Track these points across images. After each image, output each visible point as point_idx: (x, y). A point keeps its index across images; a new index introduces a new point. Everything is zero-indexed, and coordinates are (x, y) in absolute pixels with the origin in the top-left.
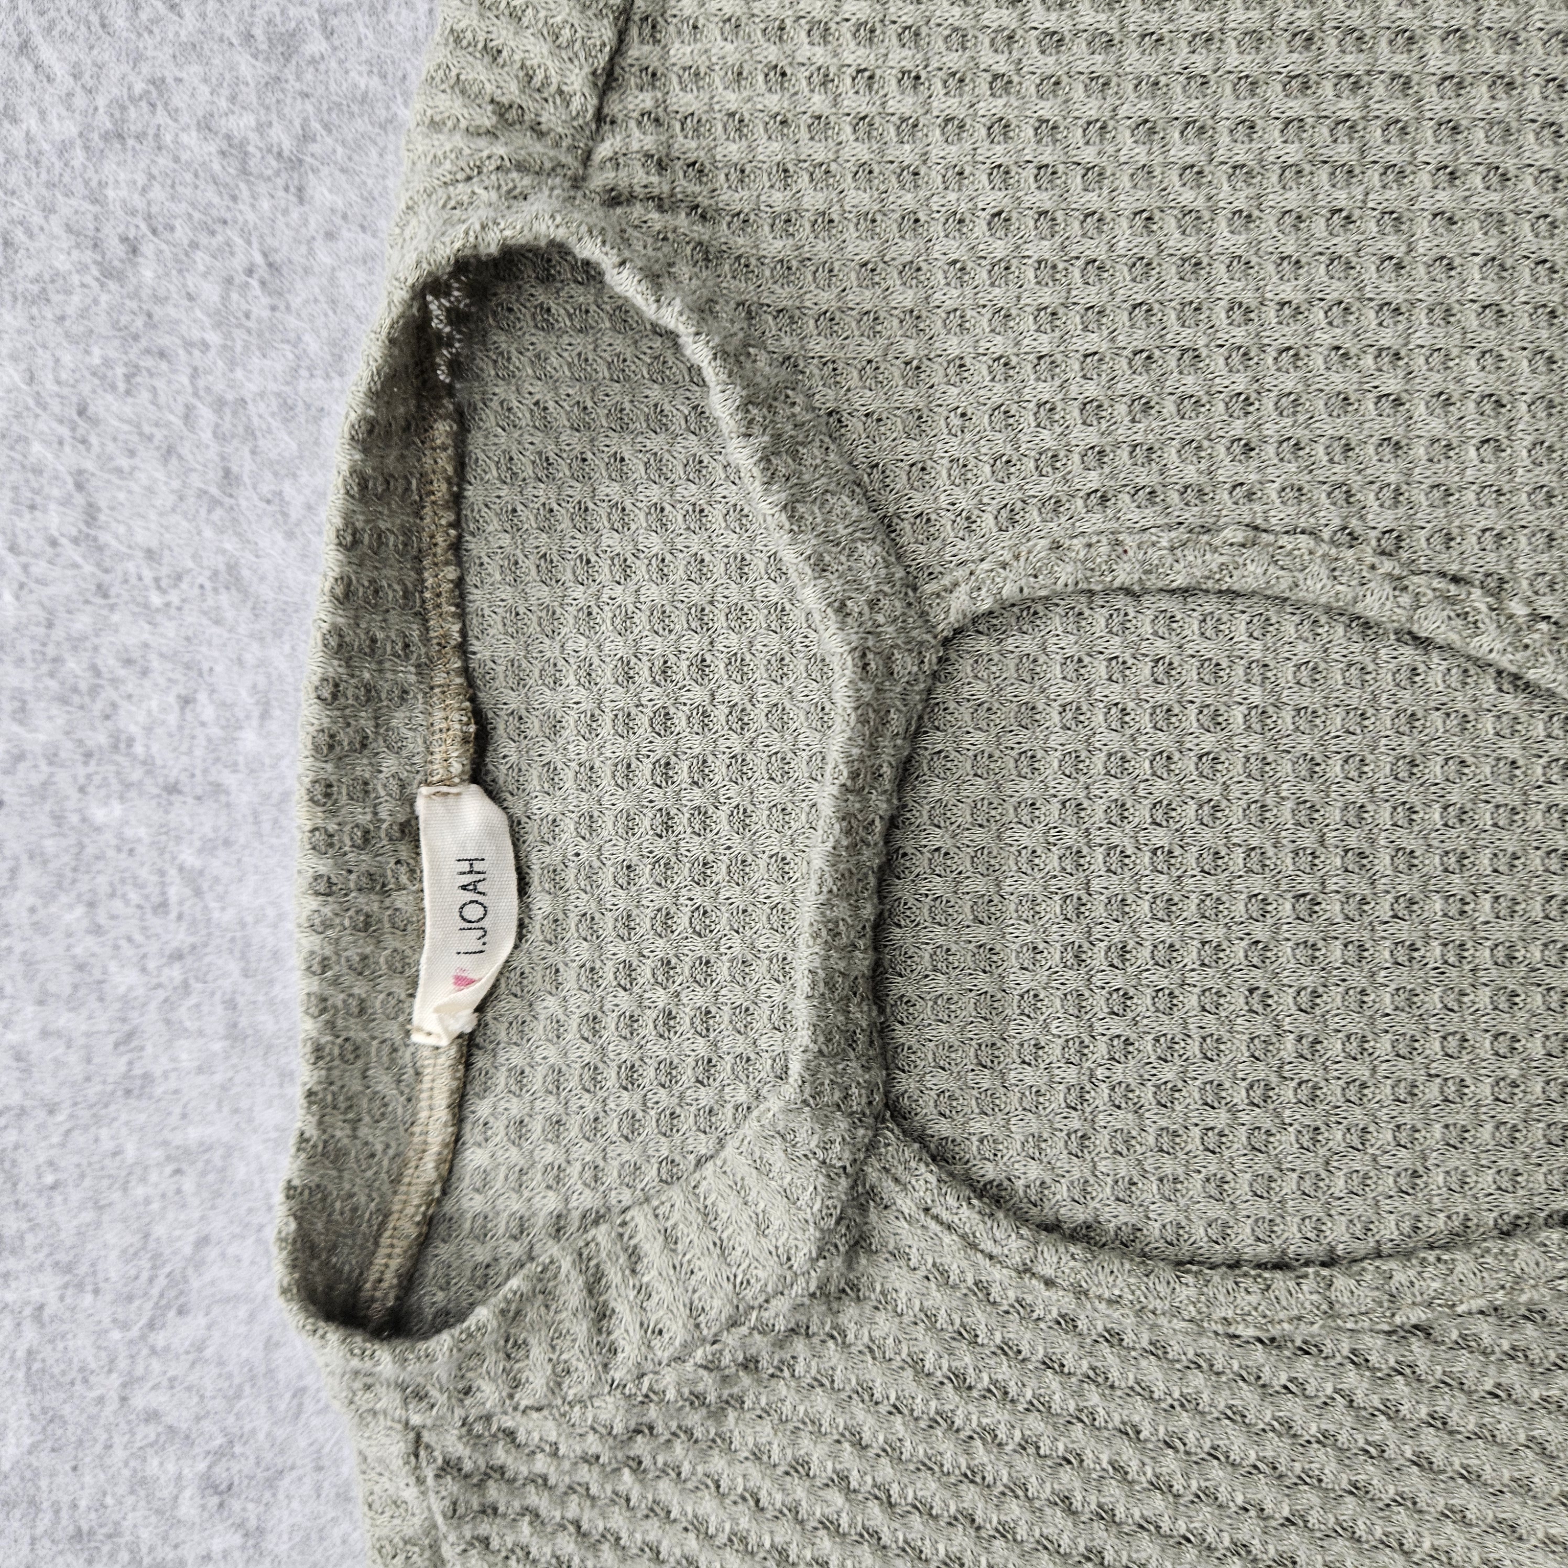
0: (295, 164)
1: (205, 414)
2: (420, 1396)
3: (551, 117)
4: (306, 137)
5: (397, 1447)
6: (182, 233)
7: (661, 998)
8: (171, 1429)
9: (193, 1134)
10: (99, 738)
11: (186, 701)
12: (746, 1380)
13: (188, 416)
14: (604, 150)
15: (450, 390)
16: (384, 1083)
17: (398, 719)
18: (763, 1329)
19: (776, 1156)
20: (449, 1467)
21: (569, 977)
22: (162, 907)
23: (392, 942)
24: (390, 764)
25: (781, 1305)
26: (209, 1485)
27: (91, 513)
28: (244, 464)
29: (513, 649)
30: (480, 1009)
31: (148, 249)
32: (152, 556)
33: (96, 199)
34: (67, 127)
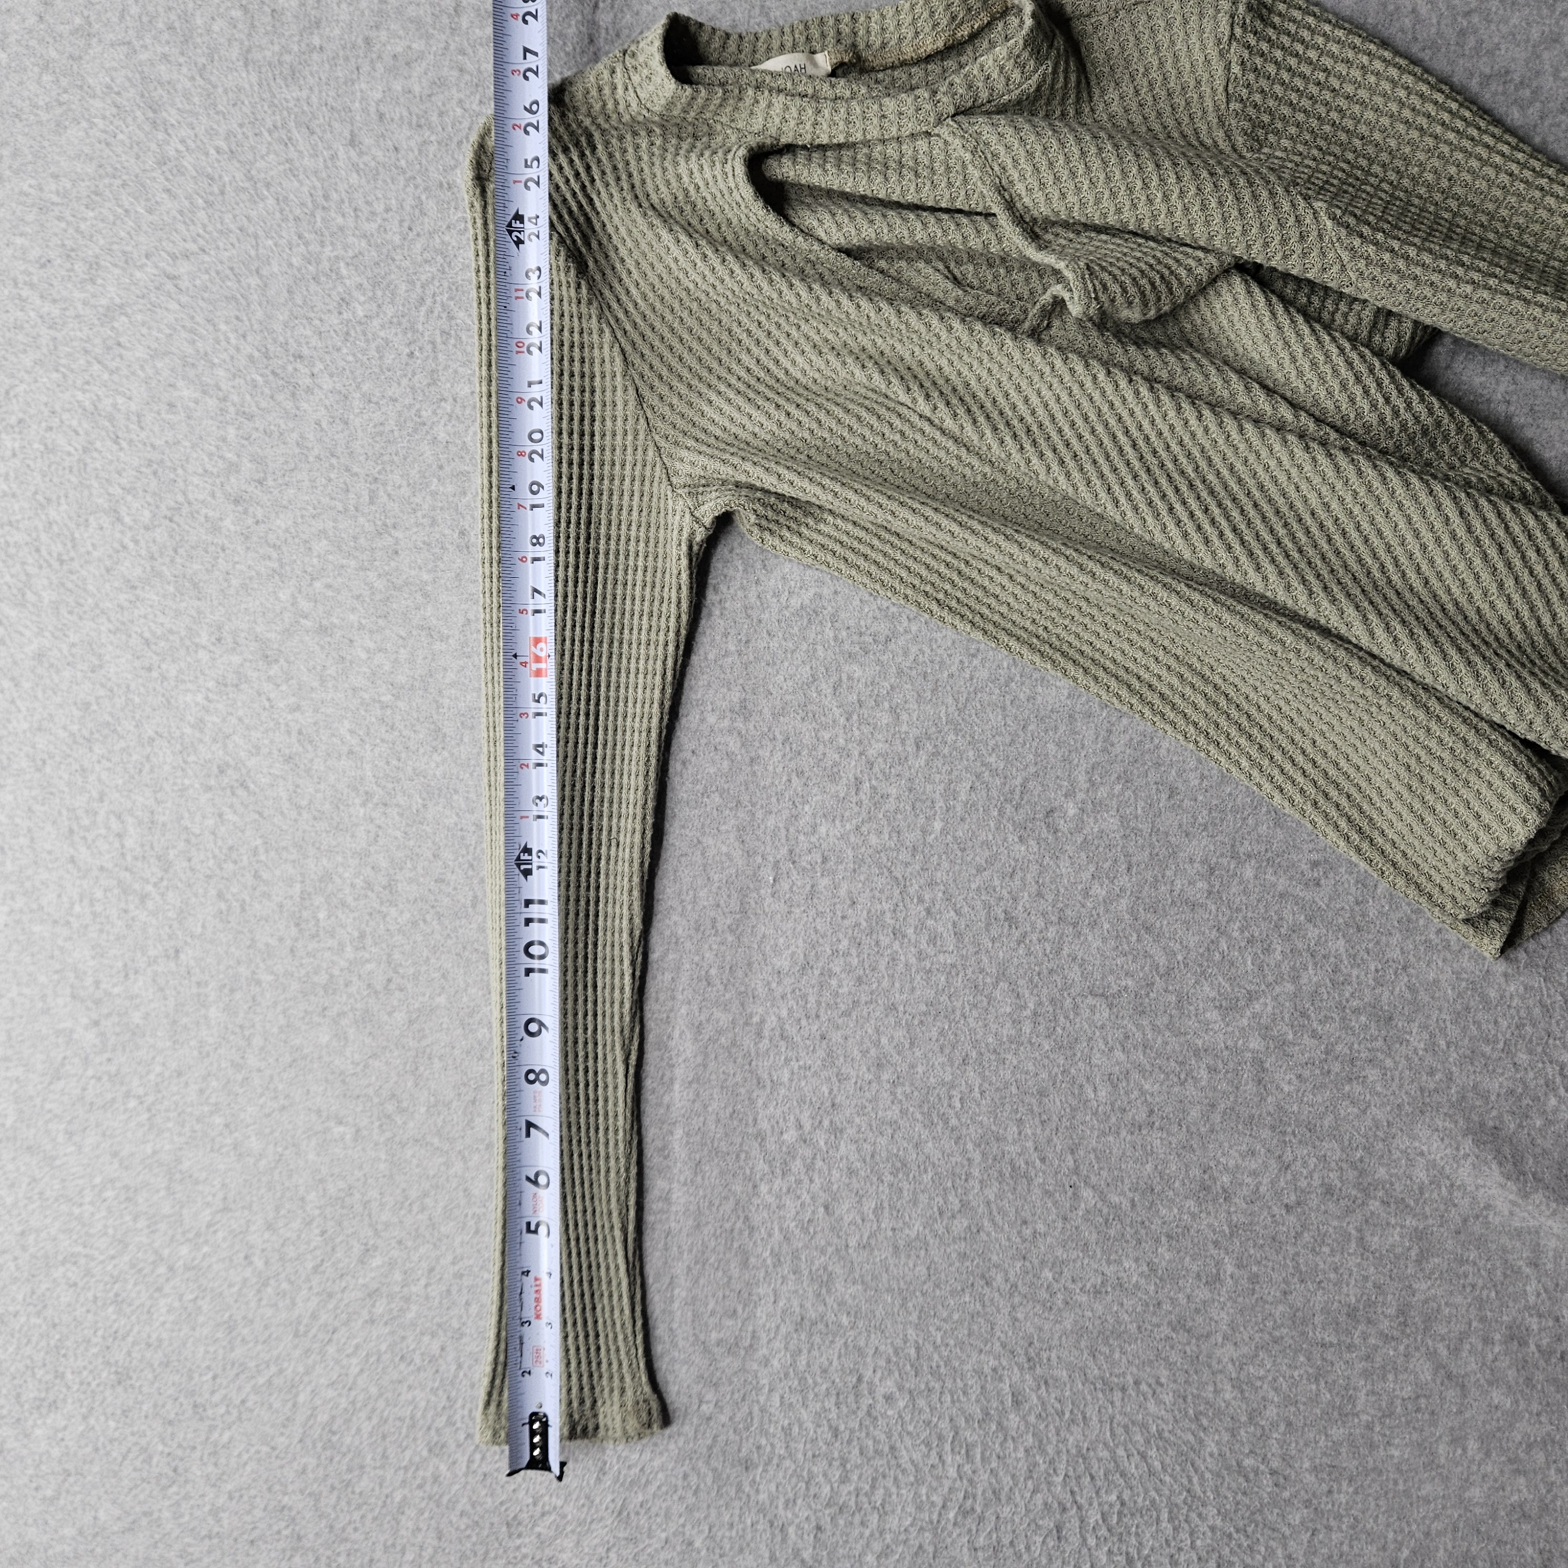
1: (65, 812)
6: (58, 759)
8: (56, 1116)
9: (62, 1026)
10: (35, 906)
11: (59, 896)
13: (60, 813)
22: (52, 957)
26: (66, 1132)
27: (32, 839)
28: (76, 828)
31: (49, 762)
32: (50, 853)
33: (34, 747)
34: (26, 726)
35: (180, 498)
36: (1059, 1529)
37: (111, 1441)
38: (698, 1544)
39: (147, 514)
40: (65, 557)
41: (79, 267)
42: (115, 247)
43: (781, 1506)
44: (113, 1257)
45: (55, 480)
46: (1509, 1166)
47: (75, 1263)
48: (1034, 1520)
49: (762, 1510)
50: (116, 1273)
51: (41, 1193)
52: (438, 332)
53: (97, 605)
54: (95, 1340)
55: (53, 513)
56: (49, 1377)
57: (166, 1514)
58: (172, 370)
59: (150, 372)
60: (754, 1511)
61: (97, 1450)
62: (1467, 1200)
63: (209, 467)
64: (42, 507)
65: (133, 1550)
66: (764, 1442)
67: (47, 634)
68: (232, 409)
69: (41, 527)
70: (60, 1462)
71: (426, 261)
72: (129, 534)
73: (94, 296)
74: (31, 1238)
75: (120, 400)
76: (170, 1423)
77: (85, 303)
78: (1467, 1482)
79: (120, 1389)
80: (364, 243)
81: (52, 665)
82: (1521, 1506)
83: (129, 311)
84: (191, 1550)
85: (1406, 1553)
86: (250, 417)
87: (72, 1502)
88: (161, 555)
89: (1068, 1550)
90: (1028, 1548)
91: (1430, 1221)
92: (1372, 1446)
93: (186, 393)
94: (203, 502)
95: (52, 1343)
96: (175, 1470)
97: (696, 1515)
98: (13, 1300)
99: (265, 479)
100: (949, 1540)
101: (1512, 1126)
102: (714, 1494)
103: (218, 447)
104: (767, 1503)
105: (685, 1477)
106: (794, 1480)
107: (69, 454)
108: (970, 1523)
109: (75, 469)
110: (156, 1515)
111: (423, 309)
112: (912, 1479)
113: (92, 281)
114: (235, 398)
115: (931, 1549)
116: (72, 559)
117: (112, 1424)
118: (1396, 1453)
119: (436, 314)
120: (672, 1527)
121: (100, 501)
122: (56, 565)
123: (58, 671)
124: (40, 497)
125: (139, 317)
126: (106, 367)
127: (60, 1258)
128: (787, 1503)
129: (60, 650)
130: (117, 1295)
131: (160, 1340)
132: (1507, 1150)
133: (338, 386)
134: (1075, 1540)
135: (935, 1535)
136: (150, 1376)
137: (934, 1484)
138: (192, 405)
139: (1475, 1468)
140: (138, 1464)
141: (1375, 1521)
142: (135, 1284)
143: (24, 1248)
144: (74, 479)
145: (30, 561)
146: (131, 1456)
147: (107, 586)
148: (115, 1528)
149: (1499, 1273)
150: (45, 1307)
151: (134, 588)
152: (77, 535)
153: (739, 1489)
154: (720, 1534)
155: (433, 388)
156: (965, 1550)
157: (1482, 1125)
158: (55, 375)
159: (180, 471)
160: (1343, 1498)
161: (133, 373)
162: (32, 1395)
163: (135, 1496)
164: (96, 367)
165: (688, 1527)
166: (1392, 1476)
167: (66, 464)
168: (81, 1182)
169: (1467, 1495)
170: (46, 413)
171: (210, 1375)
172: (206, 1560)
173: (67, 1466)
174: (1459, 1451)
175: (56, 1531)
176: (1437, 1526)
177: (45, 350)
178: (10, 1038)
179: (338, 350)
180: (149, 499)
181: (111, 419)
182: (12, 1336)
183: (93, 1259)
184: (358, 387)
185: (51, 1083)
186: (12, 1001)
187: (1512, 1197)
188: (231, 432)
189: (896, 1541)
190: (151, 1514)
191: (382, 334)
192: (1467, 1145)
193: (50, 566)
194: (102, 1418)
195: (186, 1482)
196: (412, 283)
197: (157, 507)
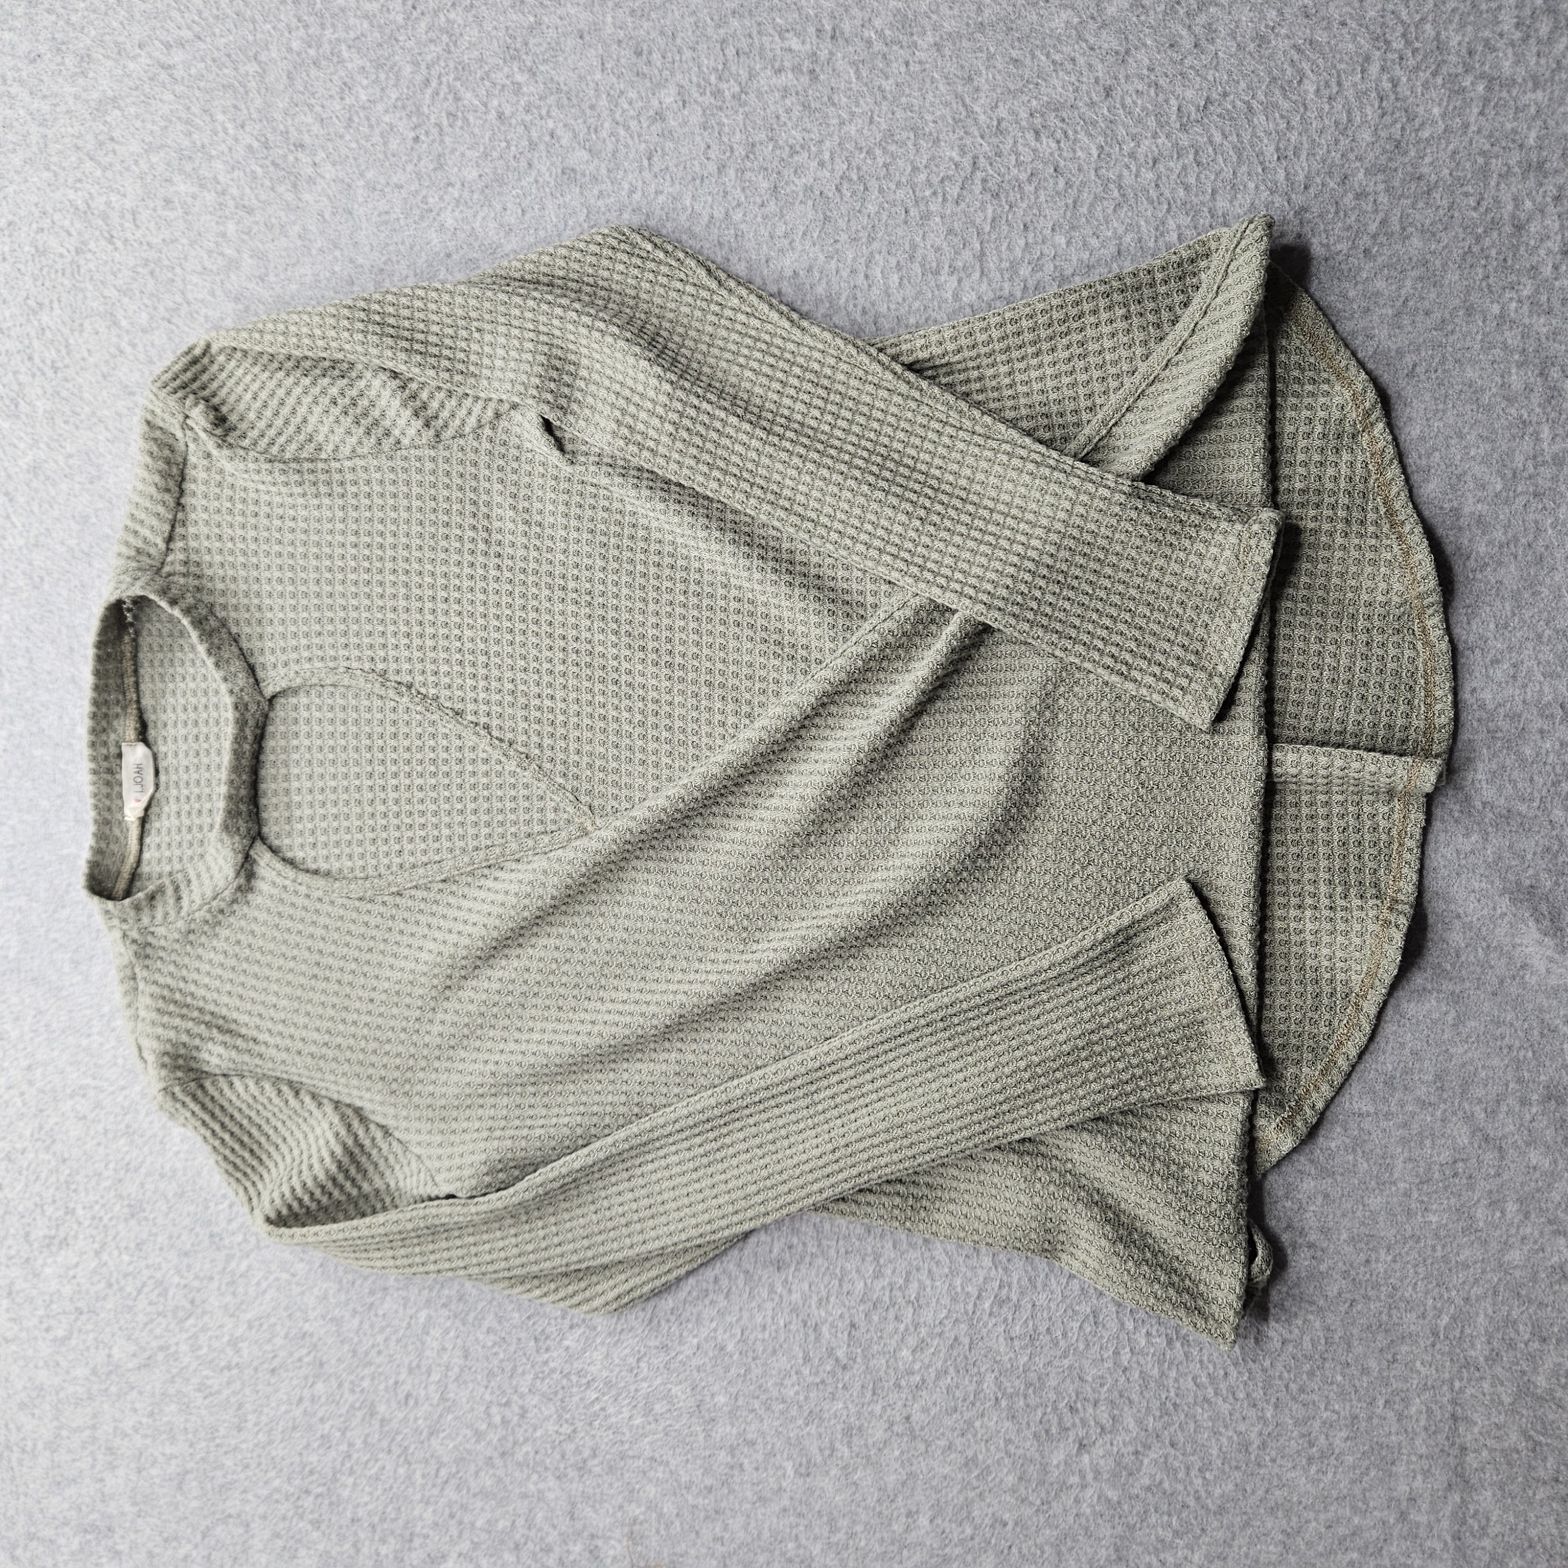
0: (88, 555)
1: (64, 630)
2: (125, 921)
3: (153, 551)
4: (91, 547)
5: (118, 934)
6: (56, 575)
7: (197, 806)
8: (60, 944)
10: (35, 729)
11: (60, 717)
12: (220, 917)
13: (59, 631)
14: (169, 559)
15: (132, 624)
16: (117, 832)
17: (115, 723)
18: (223, 900)
19: (219, 846)
20: (134, 941)
21: (172, 800)
23: (116, 789)
24: (113, 736)
25: (227, 893)
26: (72, 961)
27: (31, 660)
28: (76, 646)
29: (152, 702)
30: (147, 809)
31: (47, 579)
32: (49, 673)
33: (31, 564)
34: (21, 542)
35: (178, 298)
36: (1095, 1314)
37: (126, 1275)
38: (730, 1348)
39: (144, 315)
40: (59, 364)
41: (70, 61)
42: (107, 38)
43: (814, 1306)
44: (123, 1088)
45: (47, 284)
46: (1546, 923)
47: (84, 1096)
48: (1071, 1306)
49: (795, 1310)
50: (126, 1104)
51: (47, 1026)
52: (444, 114)
53: (94, 413)
54: (106, 1174)
55: (45, 318)
56: (61, 1213)
57: (184, 1348)
58: (168, 164)
59: (144, 166)
60: (787, 1311)
61: (110, 1285)
62: (1504, 960)
63: (208, 264)
64: (35, 313)
65: (149, 1387)
66: (795, 1240)
67: (42, 445)
68: (231, 203)
69: (33, 334)
70: (71, 1300)
71: (431, 41)
72: (126, 338)
73: (85, 90)
74: (39, 1072)
75: (114, 198)
76: (186, 1254)
77: (76, 97)
78: (1506, 1246)
79: (133, 1222)
80: (366, 25)
81: (48, 478)
82: (1561, 1268)
83: (122, 104)
84: (209, 1382)
85: (1445, 1320)
86: (250, 211)
87: (84, 1341)
88: (160, 357)
89: (1106, 1335)
90: (1065, 1335)
91: (1468, 984)
92: (1409, 1213)
93: (183, 187)
94: (202, 301)
95: (62, 1179)
96: (192, 1302)
97: (728, 1319)
98: (20, 1137)
99: (266, 275)
100: (985, 1331)
101: (1548, 883)
102: (746, 1296)
103: (216, 243)
104: (800, 1302)
105: (716, 1280)
106: (827, 1278)
107: (61, 256)
108: (1006, 1312)
109: (68, 272)
110: (172, 1349)
111: (429, 91)
112: (946, 1270)
113: (84, 74)
114: (235, 192)
115: (966, 1341)
116: (67, 367)
117: (126, 1258)
118: (1434, 1219)
119: (442, 95)
120: (704, 1332)
121: (95, 304)
122: (50, 373)
123: (54, 484)
124: (31, 302)
125: (133, 110)
126: (99, 164)
127: (68, 1091)
128: (820, 1301)
129: (56, 462)
130: (128, 1126)
131: (174, 1171)
132: (1544, 908)
133: (341, 174)
134: (1113, 1325)
135: (971, 1326)
136: (164, 1208)
137: (969, 1274)
138: (189, 200)
139: (1513, 1231)
140: (153, 1297)
141: (1414, 1288)
142: (147, 1114)
143: (31, 1083)
144: (66, 282)
145: (23, 370)
146: (146, 1290)
147: (104, 393)
148: (130, 1365)
149: (1536, 1032)
150: (54, 1141)
151: (132, 394)
152: (71, 341)
153: (772, 1290)
154: (752, 1337)
155: (439, 174)
156: (1001, 1339)
157: (1518, 883)
158: (46, 175)
159: (178, 270)
160: (1381, 1268)
161: (127, 169)
162: (41, 1234)
163: (151, 1331)
164: (89, 164)
165: (720, 1331)
166: (1429, 1242)
167: (59, 266)
168: (88, 1012)
169: (1506, 1258)
170: (37, 214)
171: (227, 1203)
172: (226, 1392)
173: (79, 1305)
174: (1498, 1214)
175: (68, 1372)
176: (1476, 1291)
177: (35, 149)
178: (12, 867)
179: (341, 137)
180: (146, 301)
181: (105, 217)
182: (20, 1174)
183: (102, 1091)
184: (362, 175)
185: (55, 911)
186: (13, 828)
187: (1549, 953)
188: (231, 227)
189: (931, 1335)
190: (168, 1348)
191: (387, 119)
192: (1504, 904)
193: (44, 374)
194: (116, 1253)
195: (204, 1313)
196: (416, 64)
197: (155, 308)
